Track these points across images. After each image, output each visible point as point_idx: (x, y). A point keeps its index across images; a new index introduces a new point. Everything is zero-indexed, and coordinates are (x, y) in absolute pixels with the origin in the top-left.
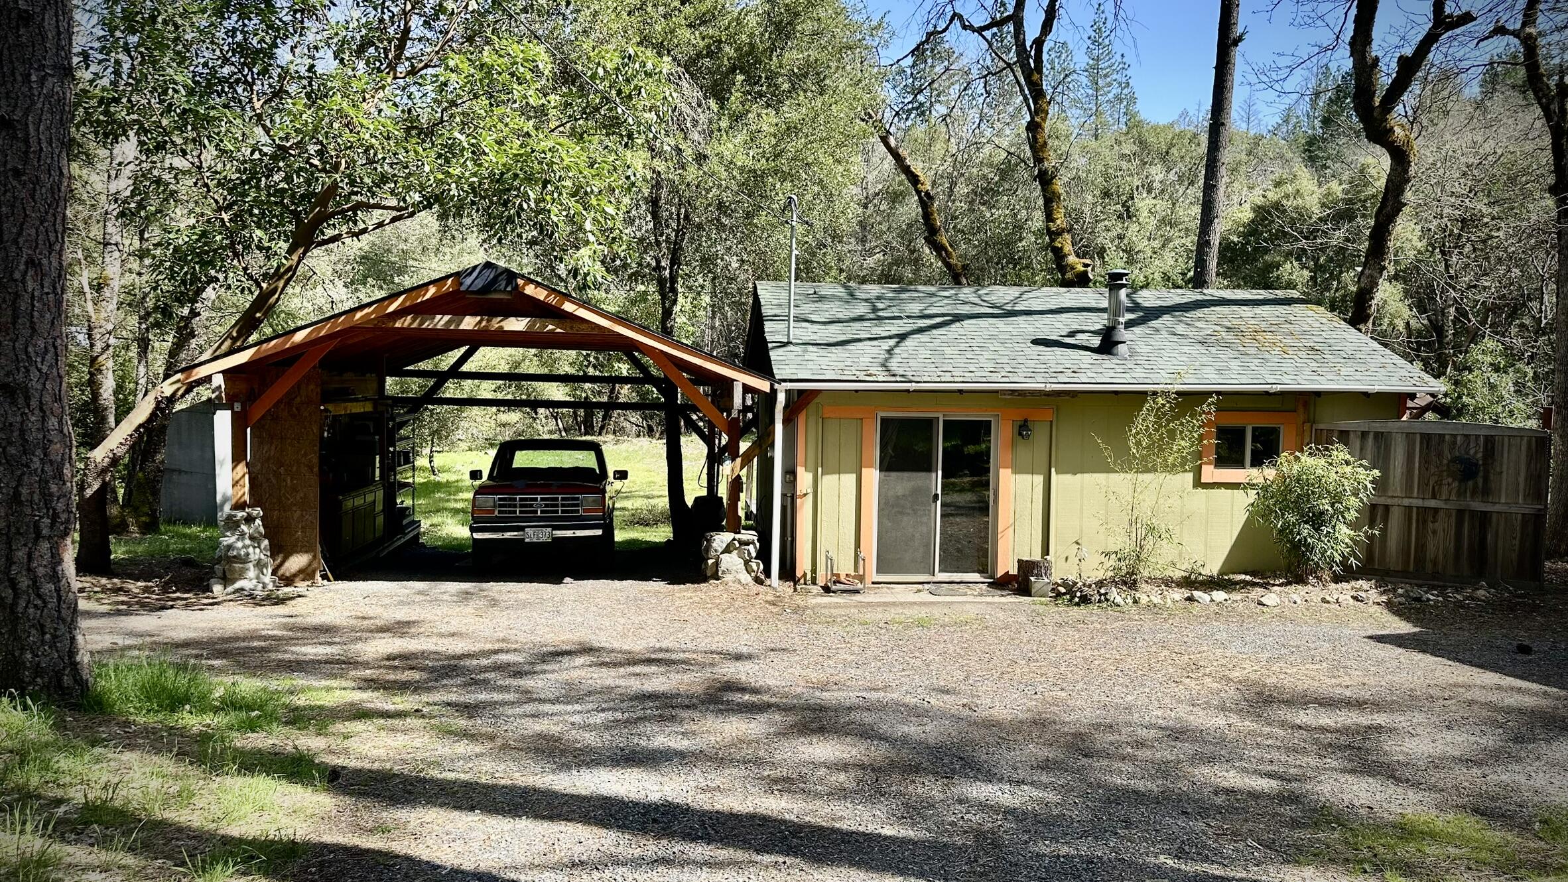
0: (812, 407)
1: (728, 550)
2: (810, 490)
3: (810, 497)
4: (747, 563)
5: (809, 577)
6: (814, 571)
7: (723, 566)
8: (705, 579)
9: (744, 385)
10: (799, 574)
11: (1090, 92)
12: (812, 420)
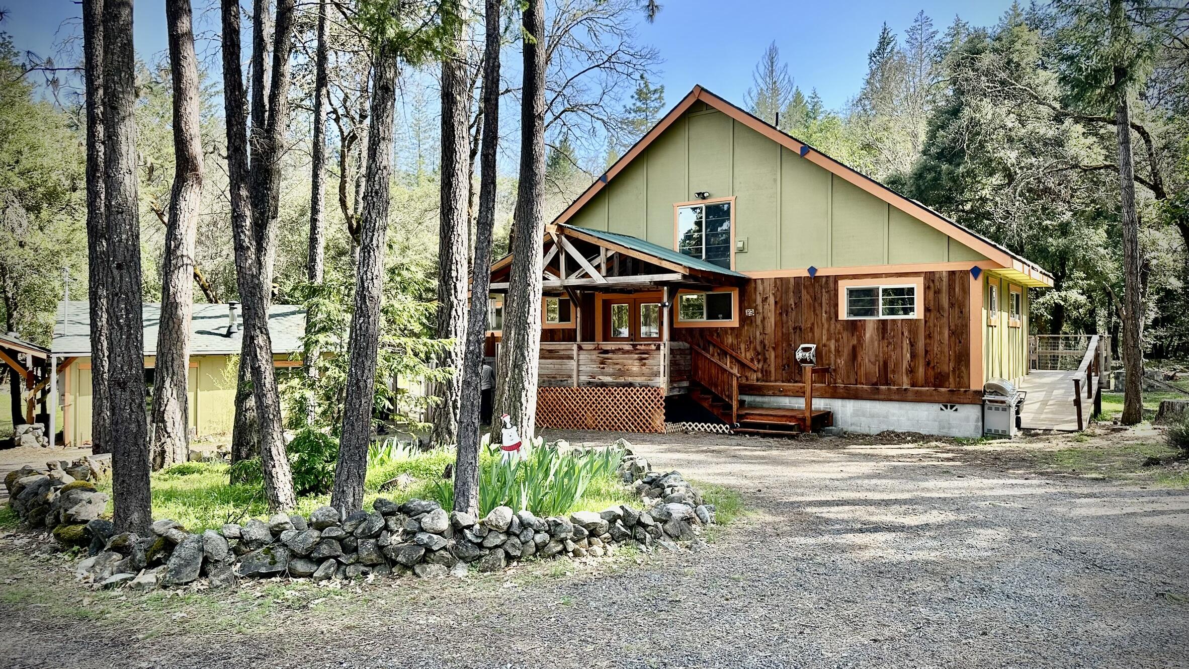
0: (73, 365)
1: (26, 432)
2: (73, 403)
3: (73, 406)
4: (37, 438)
5: (72, 443)
6: (75, 440)
7: (23, 440)
8: (14, 446)
9: (33, 357)
10: (66, 442)
11: (415, 141)
12: (73, 371)
